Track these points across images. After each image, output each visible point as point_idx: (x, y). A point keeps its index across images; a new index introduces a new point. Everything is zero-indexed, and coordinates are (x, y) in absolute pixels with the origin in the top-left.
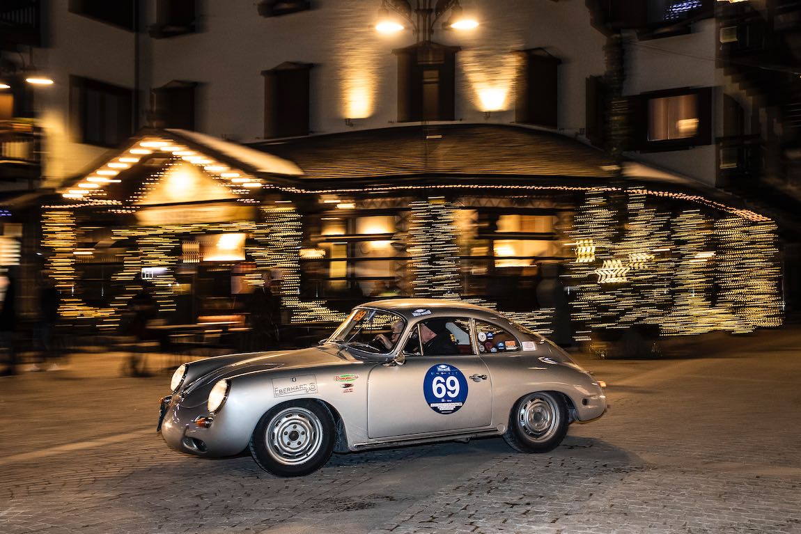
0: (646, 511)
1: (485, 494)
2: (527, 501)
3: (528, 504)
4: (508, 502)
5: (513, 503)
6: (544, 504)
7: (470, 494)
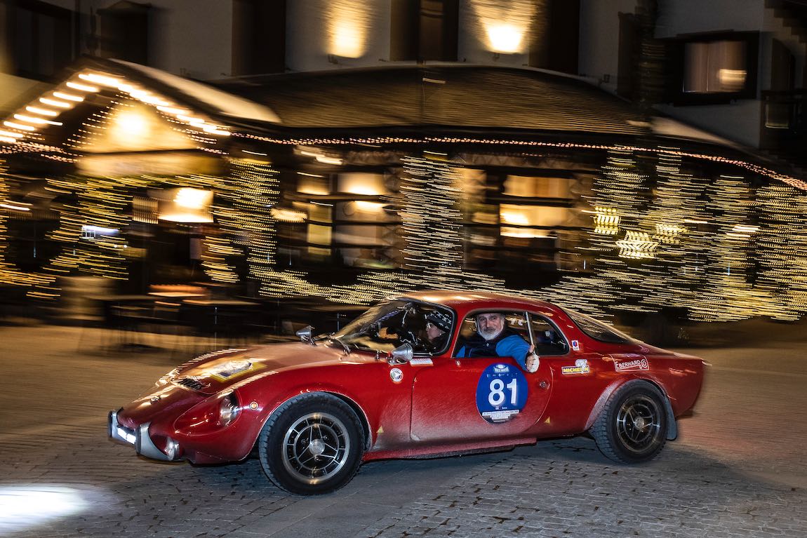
0: (660, 529)
1: (471, 506)
2: (520, 515)
3: (521, 519)
4: (497, 516)
5: (503, 517)
6: (541, 519)
7: (453, 506)
